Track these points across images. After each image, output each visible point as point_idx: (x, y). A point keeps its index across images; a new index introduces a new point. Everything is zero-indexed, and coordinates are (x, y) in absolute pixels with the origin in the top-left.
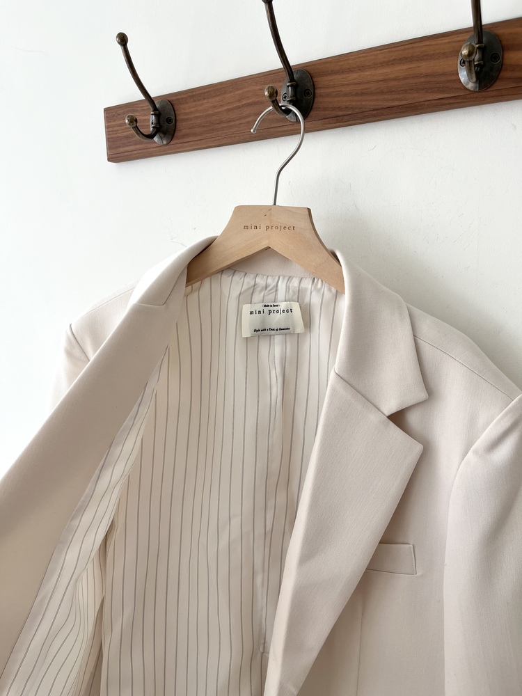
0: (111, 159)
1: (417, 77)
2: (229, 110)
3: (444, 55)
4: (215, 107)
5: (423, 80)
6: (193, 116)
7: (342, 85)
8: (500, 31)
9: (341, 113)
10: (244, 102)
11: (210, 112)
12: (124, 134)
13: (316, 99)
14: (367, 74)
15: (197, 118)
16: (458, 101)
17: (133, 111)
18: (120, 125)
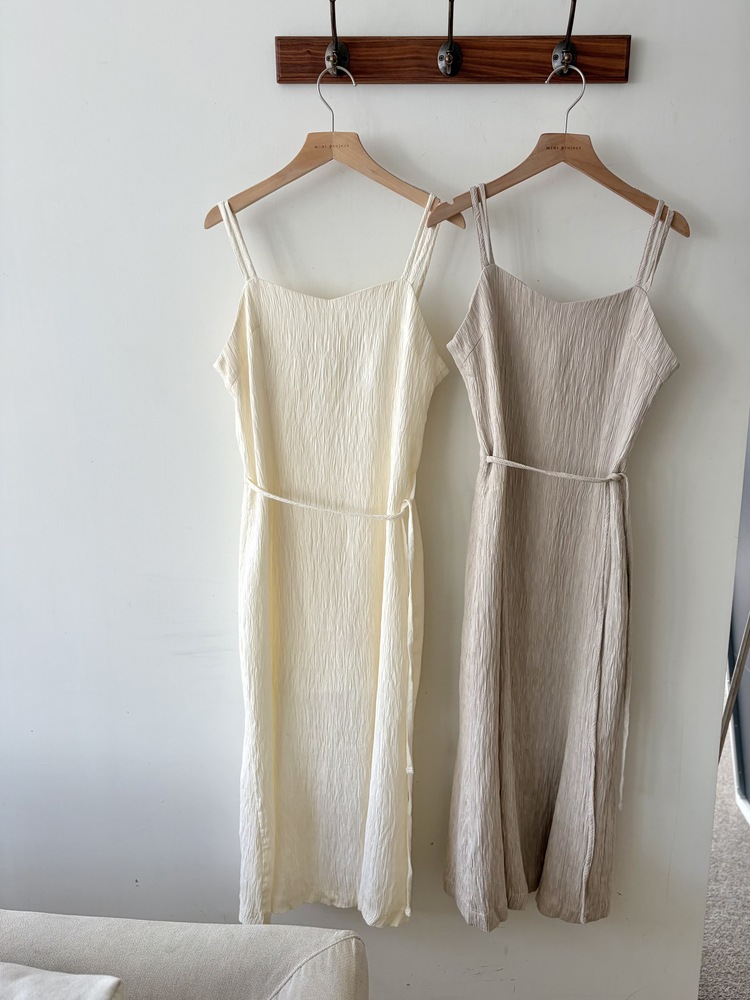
0: (279, 81)
1: (527, 61)
2: (396, 59)
3: (543, 51)
4: (384, 55)
5: (531, 64)
6: (363, 58)
7: (481, 57)
8: (575, 42)
10: (408, 56)
11: (380, 58)
14: (497, 54)
15: (368, 60)
17: (307, 45)
18: (295, 54)
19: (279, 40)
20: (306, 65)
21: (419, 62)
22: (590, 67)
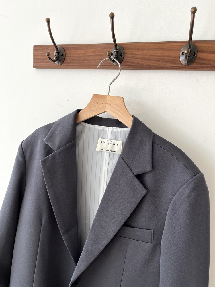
0: (34, 67)
1: (164, 56)
2: (88, 56)
4: (83, 53)
5: (166, 58)
7: (135, 54)
9: (134, 65)
11: (80, 55)
12: (42, 58)
13: (124, 58)
14: (146, 52)
15: (75, 56)
16: (178, 68)
17: (47, 49)
18: (41, 54)
19: (35, 46)
22: (206, 60)
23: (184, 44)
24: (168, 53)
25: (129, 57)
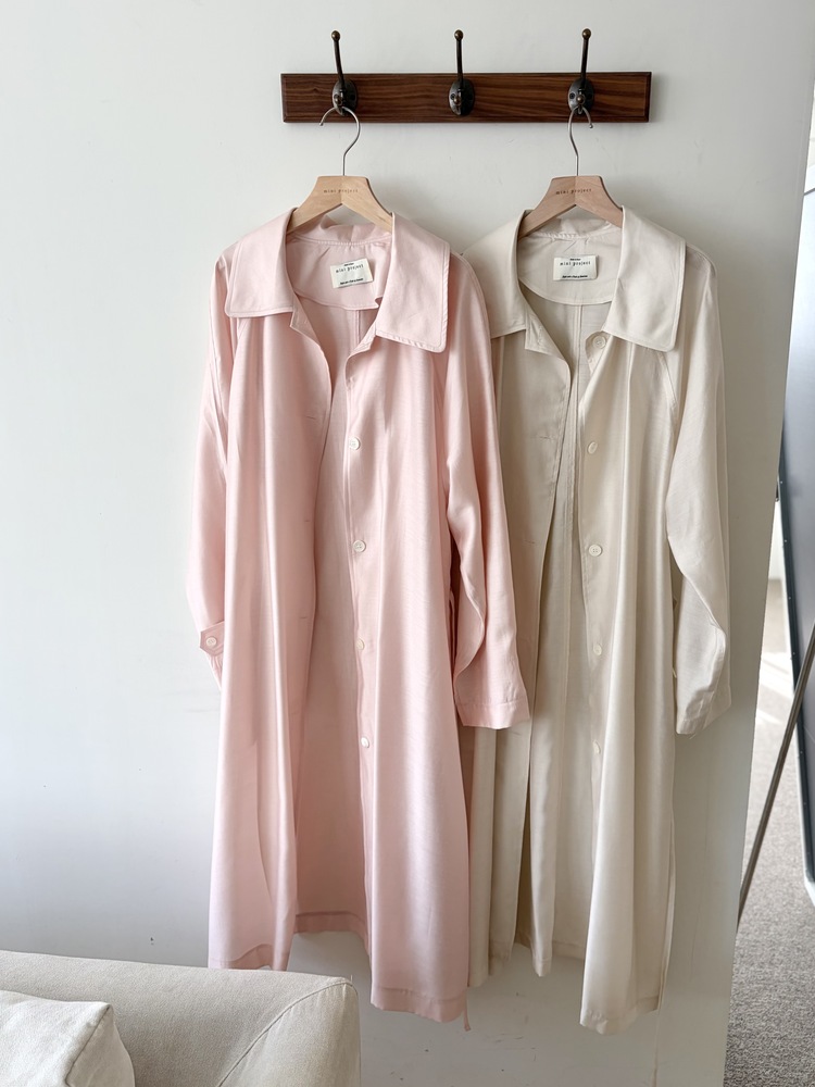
0: (288, 119)
1: (542, 100)
2: (406, 98)
3: (559, 89)
5: (546, 103)
6: (373, 97)
8: (592, 80)
11: (390, 97)
15: (378, 99)
17: (314, 83)
18: (301, 93)
19: (284, 77)
20: (313, 104)
21: (431, 101)
22: (609, 106)
23: (573, 79)
24: (549, 94)
25: (484, 101)
